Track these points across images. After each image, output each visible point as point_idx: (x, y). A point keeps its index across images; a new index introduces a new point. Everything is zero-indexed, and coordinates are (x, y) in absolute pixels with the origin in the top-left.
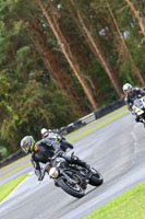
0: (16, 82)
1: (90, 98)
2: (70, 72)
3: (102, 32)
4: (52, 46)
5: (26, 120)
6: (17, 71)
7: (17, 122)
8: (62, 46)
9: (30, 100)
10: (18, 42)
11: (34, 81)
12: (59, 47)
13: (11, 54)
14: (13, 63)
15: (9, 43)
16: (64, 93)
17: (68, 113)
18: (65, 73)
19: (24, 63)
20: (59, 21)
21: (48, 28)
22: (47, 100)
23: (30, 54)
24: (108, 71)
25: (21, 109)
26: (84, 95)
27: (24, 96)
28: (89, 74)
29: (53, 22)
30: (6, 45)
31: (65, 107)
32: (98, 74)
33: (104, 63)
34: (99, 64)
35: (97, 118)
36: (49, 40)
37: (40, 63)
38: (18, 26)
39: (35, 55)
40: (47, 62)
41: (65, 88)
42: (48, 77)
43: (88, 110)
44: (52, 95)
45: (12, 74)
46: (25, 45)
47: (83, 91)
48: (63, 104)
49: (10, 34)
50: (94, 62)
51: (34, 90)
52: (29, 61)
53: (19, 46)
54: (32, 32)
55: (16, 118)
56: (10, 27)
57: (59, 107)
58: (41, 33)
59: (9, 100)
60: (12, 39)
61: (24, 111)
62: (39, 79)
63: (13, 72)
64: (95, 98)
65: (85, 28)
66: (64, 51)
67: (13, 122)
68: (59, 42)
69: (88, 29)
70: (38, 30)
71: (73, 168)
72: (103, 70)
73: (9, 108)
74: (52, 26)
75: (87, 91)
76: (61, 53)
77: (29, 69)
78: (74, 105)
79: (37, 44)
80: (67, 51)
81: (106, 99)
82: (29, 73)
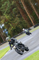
0: (13, 18)
1: (32, 22)
2: (27, 15)
3: (36, 4)
4: (22, 8)
5: (15, 28)
6: (13, 15)
7: (13, 29)
8: (25, 8)
9: (16, 23)
10: (13, 7)
11: (17, 17)
12: (24, 8)
13: (11, 10)
14: (12, 13)
15: (11, 7)
16: (25, 21)
17: (26, 26)
18: (26, 15)
19: (15, 13)
20: (24, 1)
21: (21, 3)
22: (21, 23)
23: (16, 10)
24: (37, 15)
25: (14, 25)
26: (31, 21)
27: (15, 22)
28: (32, 16)
29: (22, 1)
30: (10, 8)
31: (26, 25)
32: (35, 16)
33: (36, 13)
34: (35, 13)
35: (34, 28)
36: (22, 6)
37: (19, 13)
38: (13, 2)
39: (17, 10)
40: (21, 12)
41: (26, 19)
42: (21, 16)
43: (32, 26)
44: (22, 21)
45: (11, 16)
46: (15, 8)
47: (30, 20)
48: (25, 24)
49: (11, 5)
50: (33, 12)
51: (17, 20)
52: (16, 12)
53: (13, 8)
54: (17, 4)
55: (13, 28)
56: (11, 3)
57: (24, 25)
58: (19, 4)
59: (11, 23)
60: (12, 6)
61: (15, 26)
62: (19, 17)
63: (12, 15)
64: (34, 22)
65: (31, 3)
66: (25, 9)
67: (12, 29)
68: (24, 7)
69: (32, 3)
70: (18, 3)
71: (20, 46)
72: (36, 14)
73: (11, 25)
74: (22, 2)
75: (31, 20)
76: (25, 10)
77: (16, 14)
78: (28, 24)
79: (18, 7)
80: (26, 9)
81: (37, 23)
82: (16, 15)
